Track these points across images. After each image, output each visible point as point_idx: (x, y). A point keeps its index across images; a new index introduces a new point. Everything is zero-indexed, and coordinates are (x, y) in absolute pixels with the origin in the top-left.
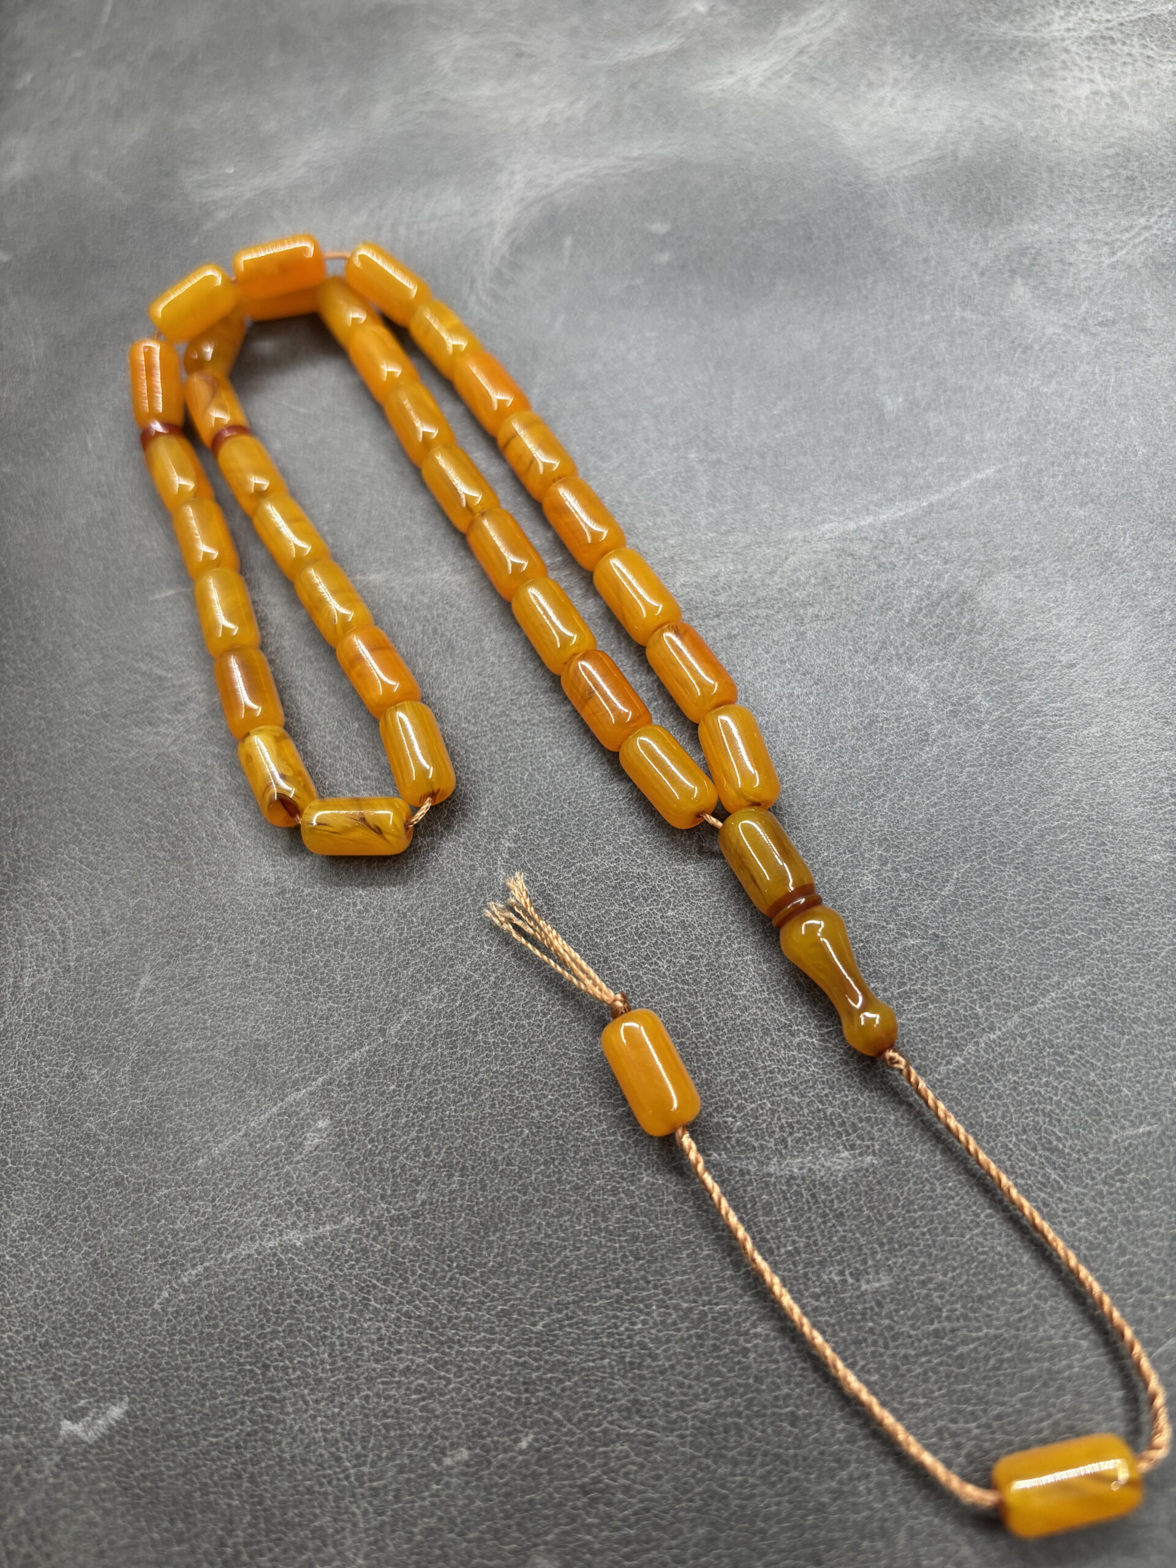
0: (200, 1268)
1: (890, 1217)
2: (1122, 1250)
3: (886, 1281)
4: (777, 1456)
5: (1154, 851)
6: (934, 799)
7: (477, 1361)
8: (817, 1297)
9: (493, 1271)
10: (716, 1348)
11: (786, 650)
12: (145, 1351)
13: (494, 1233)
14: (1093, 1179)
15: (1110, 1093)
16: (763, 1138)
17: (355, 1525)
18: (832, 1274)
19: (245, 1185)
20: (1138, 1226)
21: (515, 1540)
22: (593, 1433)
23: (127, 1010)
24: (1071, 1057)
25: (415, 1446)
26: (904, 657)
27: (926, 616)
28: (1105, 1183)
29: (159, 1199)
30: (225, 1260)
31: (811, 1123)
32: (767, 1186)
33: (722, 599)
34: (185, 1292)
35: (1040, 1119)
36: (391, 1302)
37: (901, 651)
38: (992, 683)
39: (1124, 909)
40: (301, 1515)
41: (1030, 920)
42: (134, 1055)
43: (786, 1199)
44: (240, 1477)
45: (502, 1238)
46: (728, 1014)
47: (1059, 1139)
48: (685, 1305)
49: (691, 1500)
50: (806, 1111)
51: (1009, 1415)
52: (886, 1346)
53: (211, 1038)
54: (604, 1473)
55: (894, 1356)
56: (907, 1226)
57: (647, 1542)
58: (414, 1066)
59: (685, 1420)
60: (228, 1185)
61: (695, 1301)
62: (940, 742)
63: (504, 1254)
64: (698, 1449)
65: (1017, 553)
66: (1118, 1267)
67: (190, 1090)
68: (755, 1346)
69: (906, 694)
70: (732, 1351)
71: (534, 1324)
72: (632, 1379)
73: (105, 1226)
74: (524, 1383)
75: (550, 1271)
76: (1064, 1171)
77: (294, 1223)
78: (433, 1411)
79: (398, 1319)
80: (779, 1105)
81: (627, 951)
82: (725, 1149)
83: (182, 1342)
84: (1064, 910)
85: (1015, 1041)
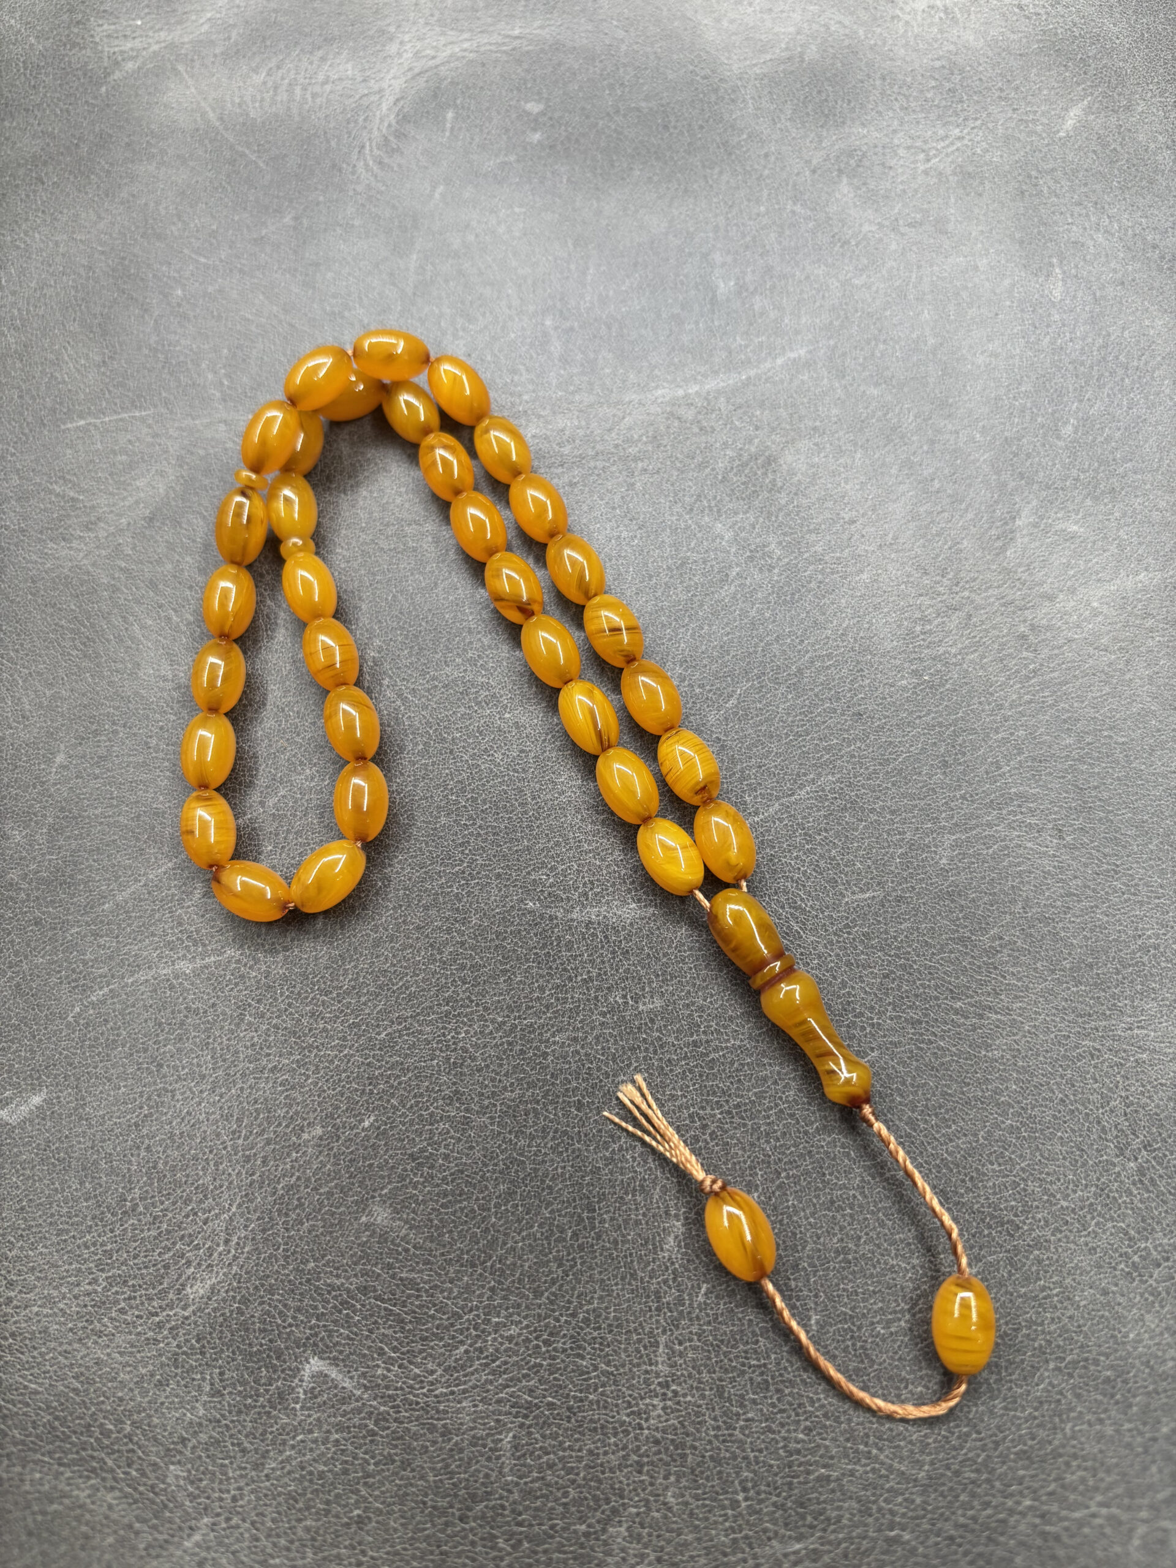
0: (106, 990)
1: (664, 956)
2: (844, 984)
3: (658, 1003)
4: (565, 1133)
5: (903, 677)
6: (728, 629)
7: (332, 1062)
8: (604, 1014)
9: (347, 993)
10: (522, 1052)
11: (617, 499)
12: (61, 1054)
13: (350, 963)
14: (826, 930)
15: (846, 866)
16: (569, 892)
17: (231, 1183)
18: (617, 997)
19: (143, 925)
20: (858, 967)
21: (357, 1193)
22: (422, 1115)
23: (44, 783)
24: (818, 838)
25: (280, 1124)
26: (715, 509)
27: (736, 475)
28: (835, 934)
29: (72, 935)
30: (126, 985)
31: (608, 881)
32: (570, 928)
33: (566, 450)
34: (94, 1008)
35: (789, 884)
36: (263, 1017)
37: (713, 503)
38: (785, 534)
39: (873, 723)
40: (187, 1176)
41: (795, 729)
42: (51, 820)
43: (584, 939)
44: (138, 1148)
45: (355, 967)
46: (549, 797)
47: (802, 900)
48: (500, 1019)
49: (496, 1165)
50: (605, 872)
51: (745, 1104)
52: (655, 1052)
53: (117, 806)
54: (429, 1145)
55: (661, 1059)
56: (678, 962)
57: (460, 1195)
58: (288, 831)
59: (495, 1105)
60: (129, 925)
61: (508, 1016)
62: (737, 582)
63: (357, 979)
64: (504, 1127)
65: (818, 423)
66: (839, 997)
67: (98, 848)
68: (553, 1051)
69: (713, 541)
70: (535, 1055)
71: (379, 1034)
72: (456, 1074)
73: (26, 957)
74: (368, 1078)
75: (394, 992)
76: (804, 924)
77: (184, 956)
78: (294, 1099)
79: (268, 1029)
80: (583, 866)
81: (469, 745)
82: (539, 899)
83: (90, 1047)
84: (824, 722)
85: (774, 823)
